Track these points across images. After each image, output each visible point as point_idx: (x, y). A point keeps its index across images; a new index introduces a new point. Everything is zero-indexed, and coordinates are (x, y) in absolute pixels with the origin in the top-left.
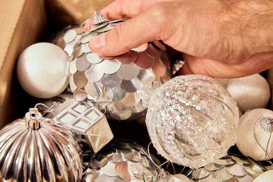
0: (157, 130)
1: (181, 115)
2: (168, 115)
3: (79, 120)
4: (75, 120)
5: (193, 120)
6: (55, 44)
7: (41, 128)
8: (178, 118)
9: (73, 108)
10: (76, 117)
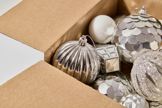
0: (136, 75)
1: (150, 67)
2: (143, 66)
3: (106, 54)
4: (104, 53)
5: (156, 69)
6: (114, 20)
7: (85, 46)
8: (148, 68)
9: (107, 48)
10: (106, 52)
